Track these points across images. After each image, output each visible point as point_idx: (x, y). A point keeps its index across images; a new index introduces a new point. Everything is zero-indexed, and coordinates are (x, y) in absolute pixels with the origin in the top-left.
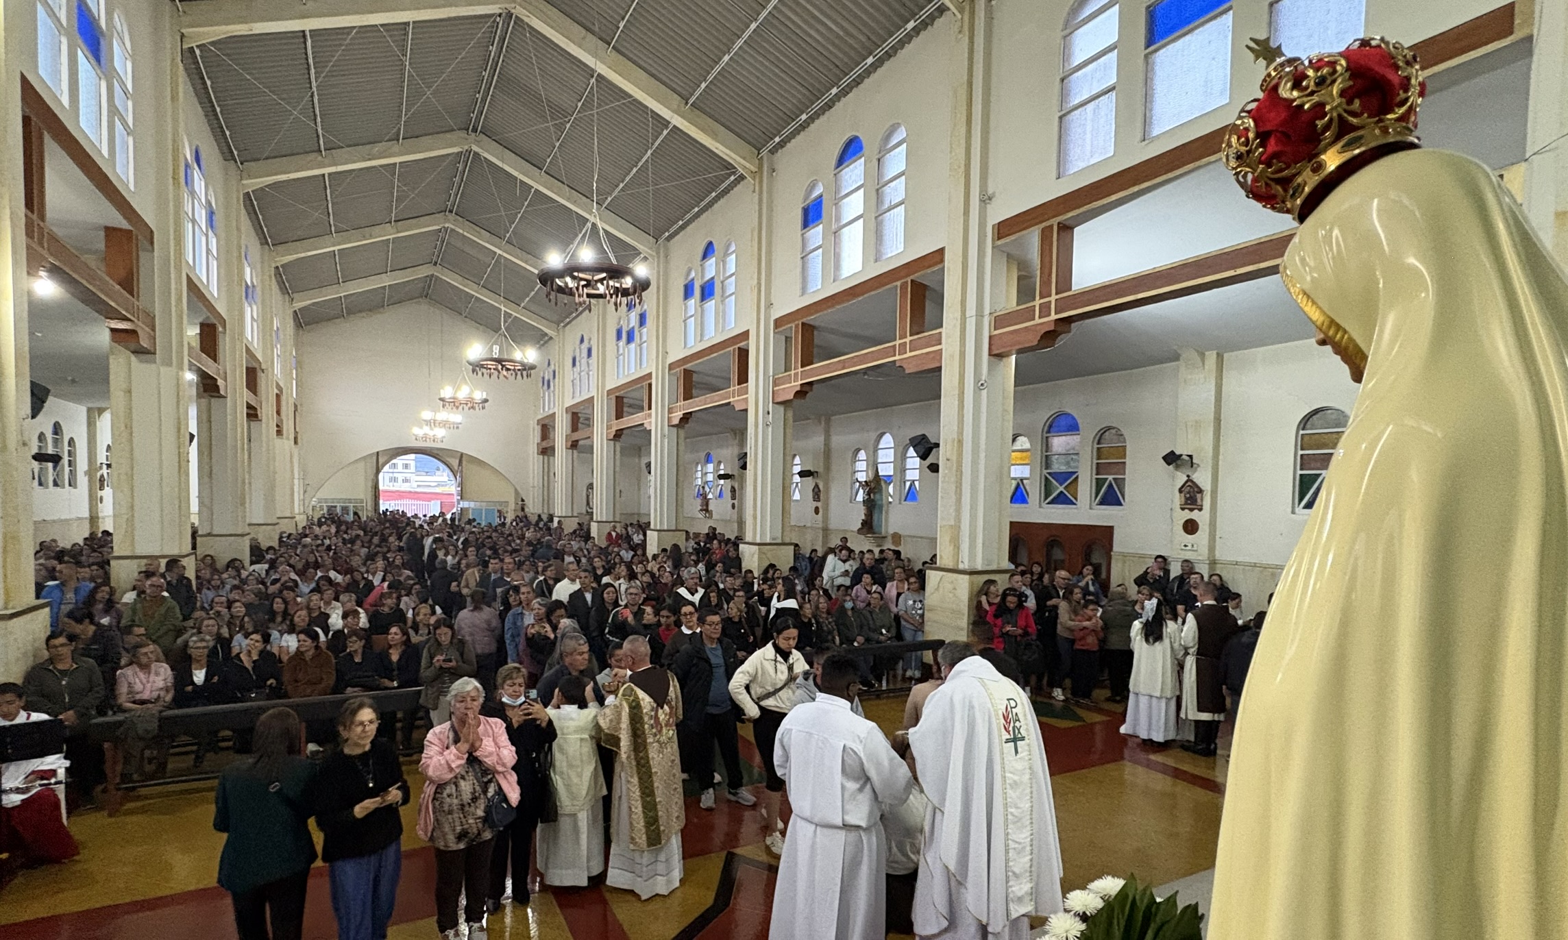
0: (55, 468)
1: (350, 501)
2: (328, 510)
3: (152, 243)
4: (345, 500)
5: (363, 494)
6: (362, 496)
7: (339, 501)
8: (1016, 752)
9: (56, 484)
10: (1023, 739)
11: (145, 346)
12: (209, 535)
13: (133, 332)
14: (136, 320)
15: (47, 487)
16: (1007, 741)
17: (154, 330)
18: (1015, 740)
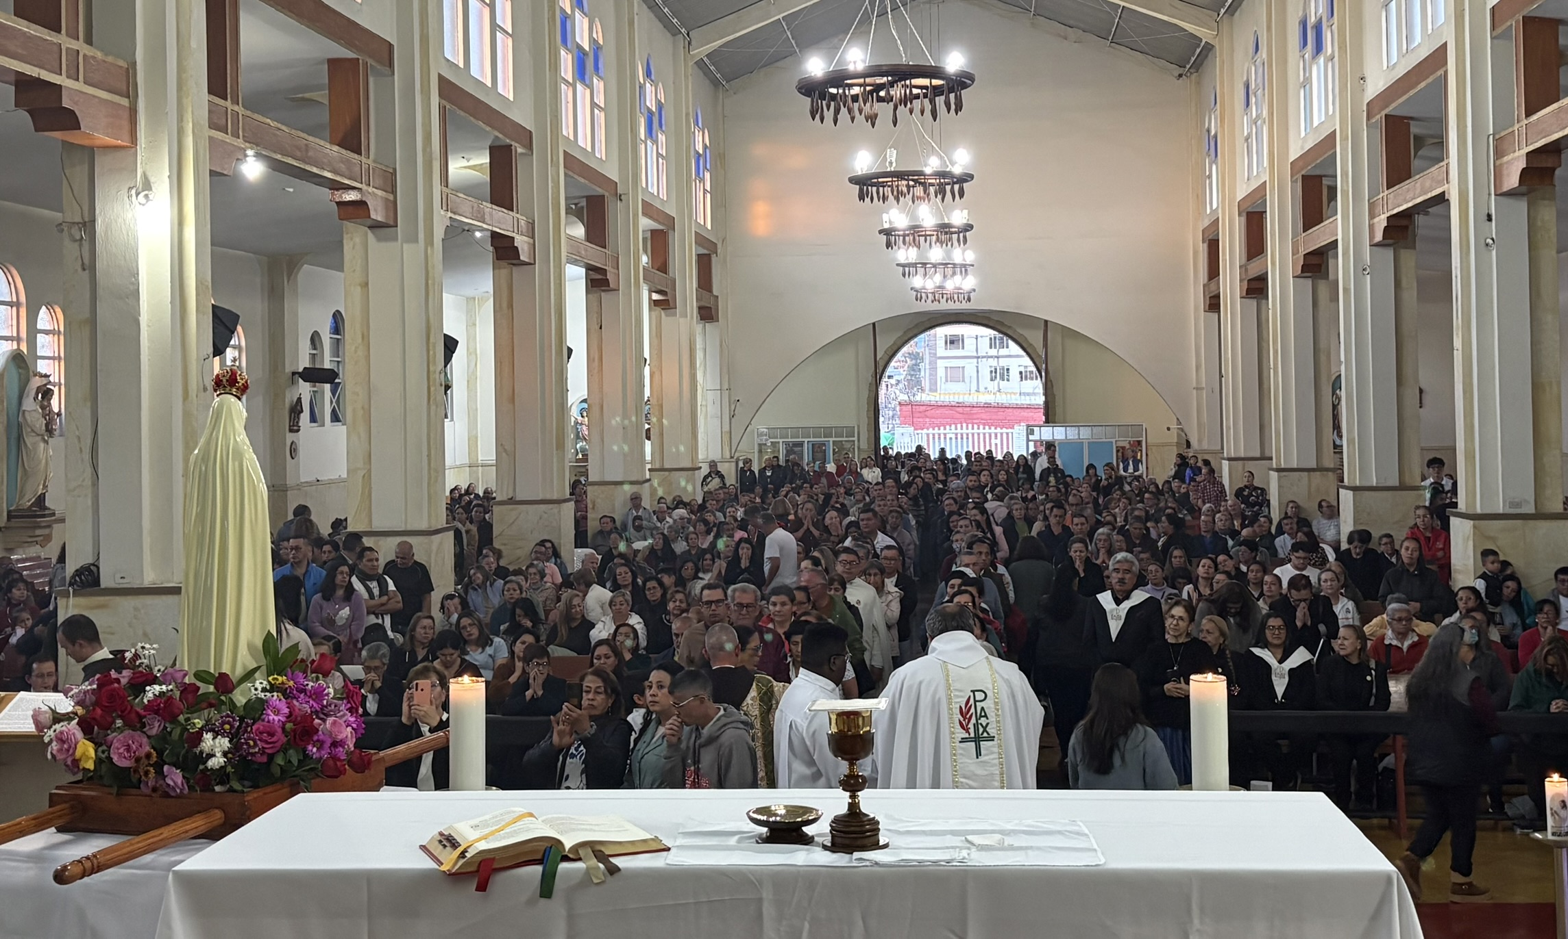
0: (334, 392)
1: (828, 432)
2: (789, 452)
3: (391, 64)
4: (816, 431)
5: (851, 416)
6: (850, 421)
7: (806, 431)
8: (978, 754)
9: (335, 418)
10: (991, 739)
11: (379, 219)
12: (511, 501)
13: (361, 204)
14: (364, 187)
15: (323, 425)
16: (963, 740)
17: (394, 192)
18: (977, 740)
